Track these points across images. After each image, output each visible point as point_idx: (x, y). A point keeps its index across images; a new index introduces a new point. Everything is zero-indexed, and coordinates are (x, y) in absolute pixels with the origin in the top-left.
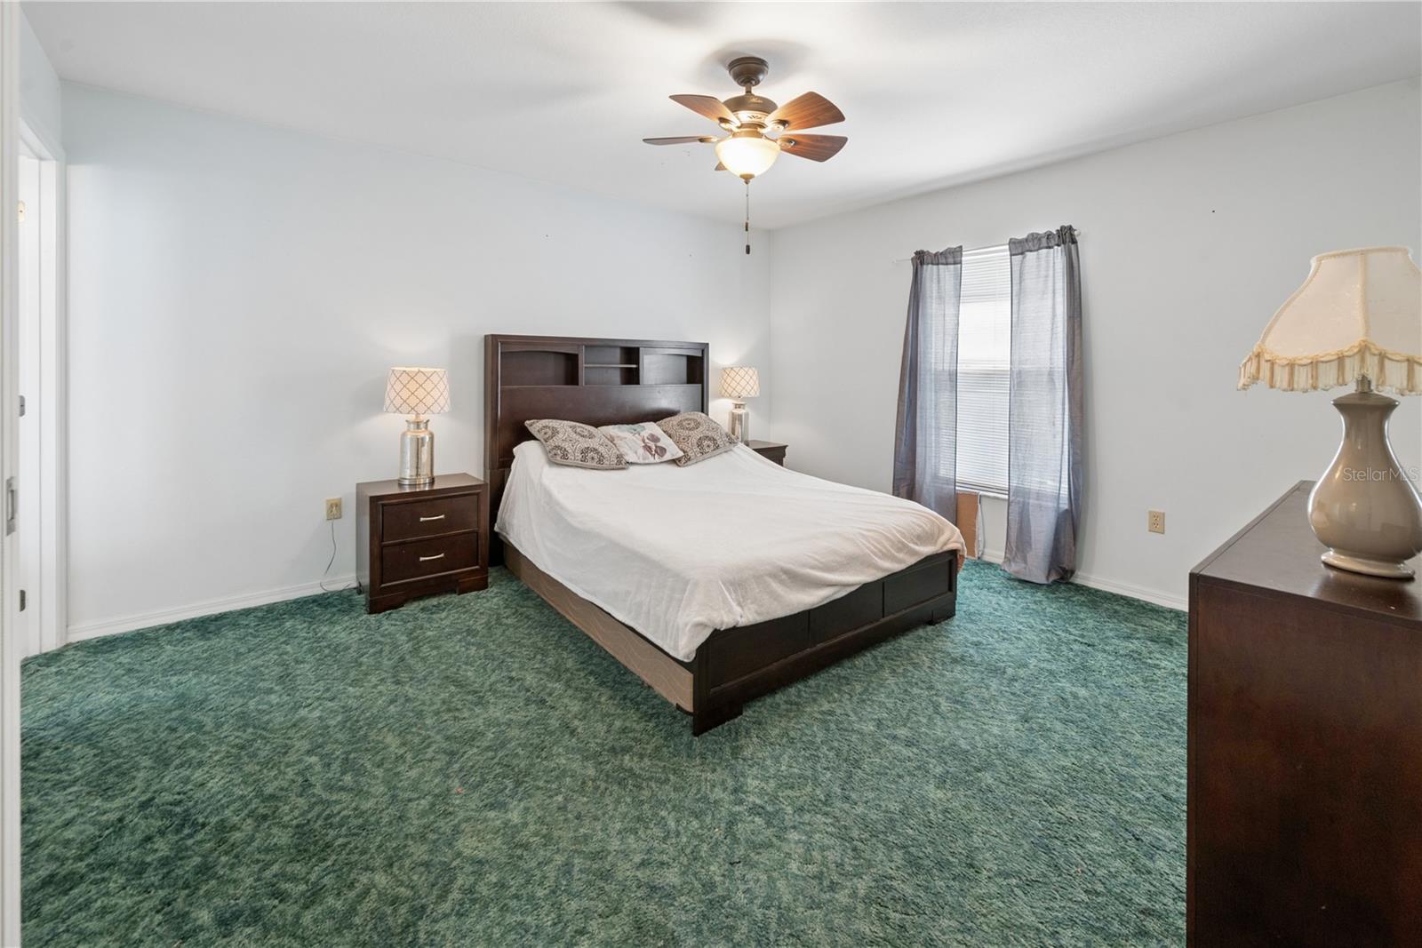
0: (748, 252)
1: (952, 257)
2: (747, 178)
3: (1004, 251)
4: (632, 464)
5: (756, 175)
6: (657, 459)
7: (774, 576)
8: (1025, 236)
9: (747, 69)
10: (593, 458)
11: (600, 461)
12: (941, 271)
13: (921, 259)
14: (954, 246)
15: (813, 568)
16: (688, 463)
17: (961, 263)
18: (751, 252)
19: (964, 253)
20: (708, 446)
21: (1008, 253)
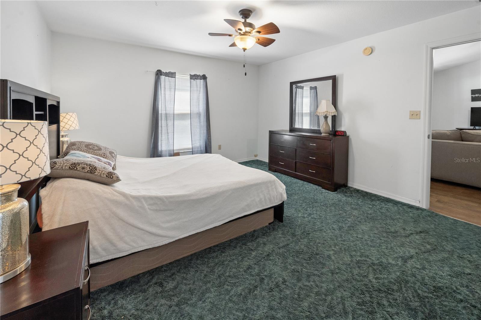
0: (246, 75)
1: (172, 75)
2: (245, 50)
3: (188, 77)
5: (247, 49)
8: (193, 74)
9: (246, 13)
12: (166, 79)
13: (159, 73)
14: (172, 71)
17: (175, 78)
18: (247, 75)
19: (176, 75)
21: (189, 78)
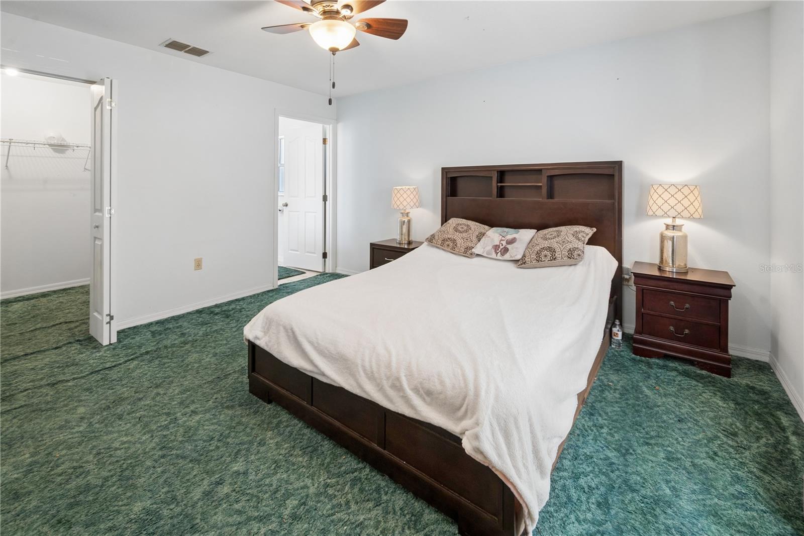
4: (478, 255)
6: (499, 256)
7: (285, 328)
10: (448, 245)
11: (453, 248)
15: (311, 343)
16: (523, 265)
20: (546, 256)
